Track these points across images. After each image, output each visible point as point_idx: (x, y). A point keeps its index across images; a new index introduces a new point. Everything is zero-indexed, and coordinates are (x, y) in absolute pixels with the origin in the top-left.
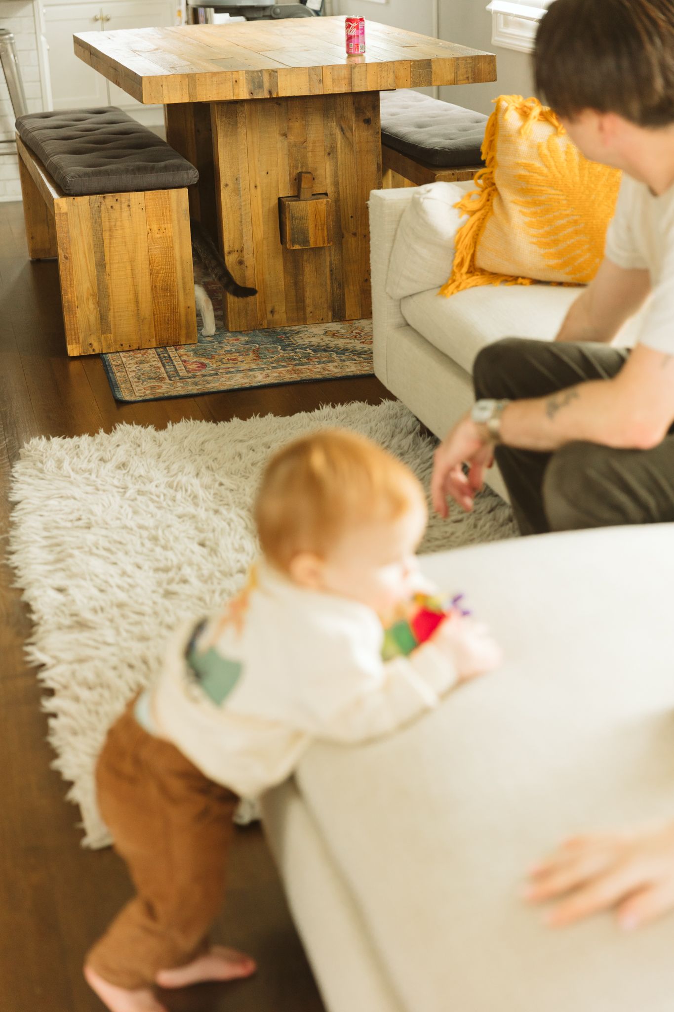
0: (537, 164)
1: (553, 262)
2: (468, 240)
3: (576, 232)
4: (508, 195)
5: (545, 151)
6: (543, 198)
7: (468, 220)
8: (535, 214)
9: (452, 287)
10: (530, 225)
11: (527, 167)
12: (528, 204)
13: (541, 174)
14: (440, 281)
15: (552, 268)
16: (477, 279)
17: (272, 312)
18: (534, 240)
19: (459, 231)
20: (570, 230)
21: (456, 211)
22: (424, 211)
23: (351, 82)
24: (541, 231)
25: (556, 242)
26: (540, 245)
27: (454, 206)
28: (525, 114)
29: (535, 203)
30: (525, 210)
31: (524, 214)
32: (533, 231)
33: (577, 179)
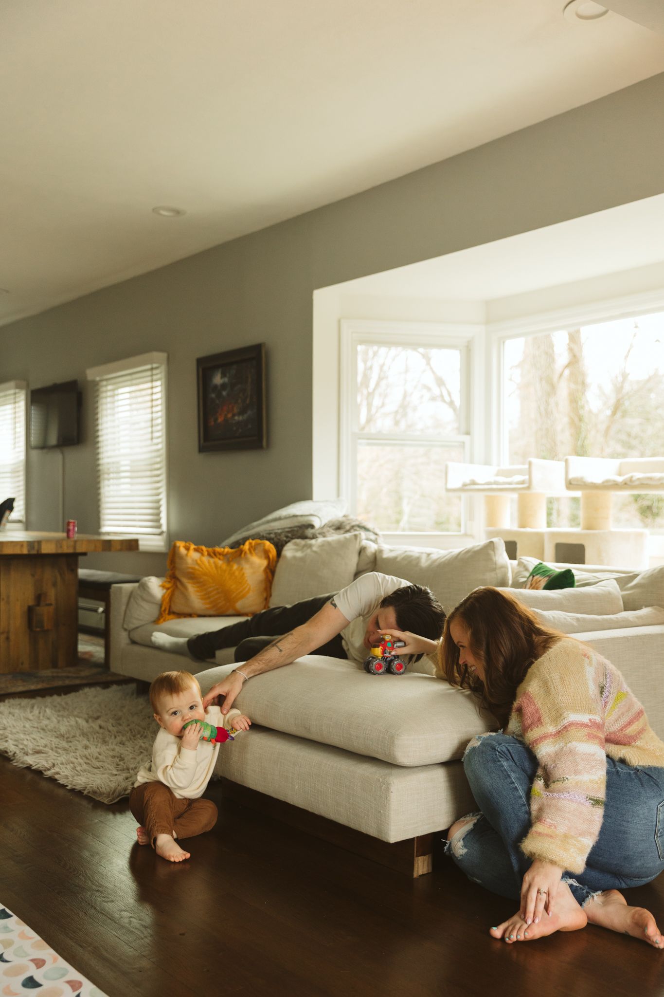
0: (197, 567)
1: (207, 606)
2: (167, 600)
3: (218, 593)
4: (185, 581)
5: (199, 562)
6: (202, 580)
7: (166, 592)
8: (198, 587)
9: (162, 620)
10: (198, 591)
11: (192, 568)
12: (194, 583)
13: (199, 571)
14: (153, 619)
15: (208, 609)
16: (172, 616)
17: (22, 664)
18: (199, 597)
19: (163, 596)
20: (215, 592)
21: (161, 588)
22: (148, 587)
23: (75, 548)
24: (202, 593)
25: (209, 598)
26: (202, 599)
27: (160, 586)
28: (188, 549)
29: (198, 583)
30: (194, 586)
31: (194, 587)
32: (199, 594)
33: (216, 572)
